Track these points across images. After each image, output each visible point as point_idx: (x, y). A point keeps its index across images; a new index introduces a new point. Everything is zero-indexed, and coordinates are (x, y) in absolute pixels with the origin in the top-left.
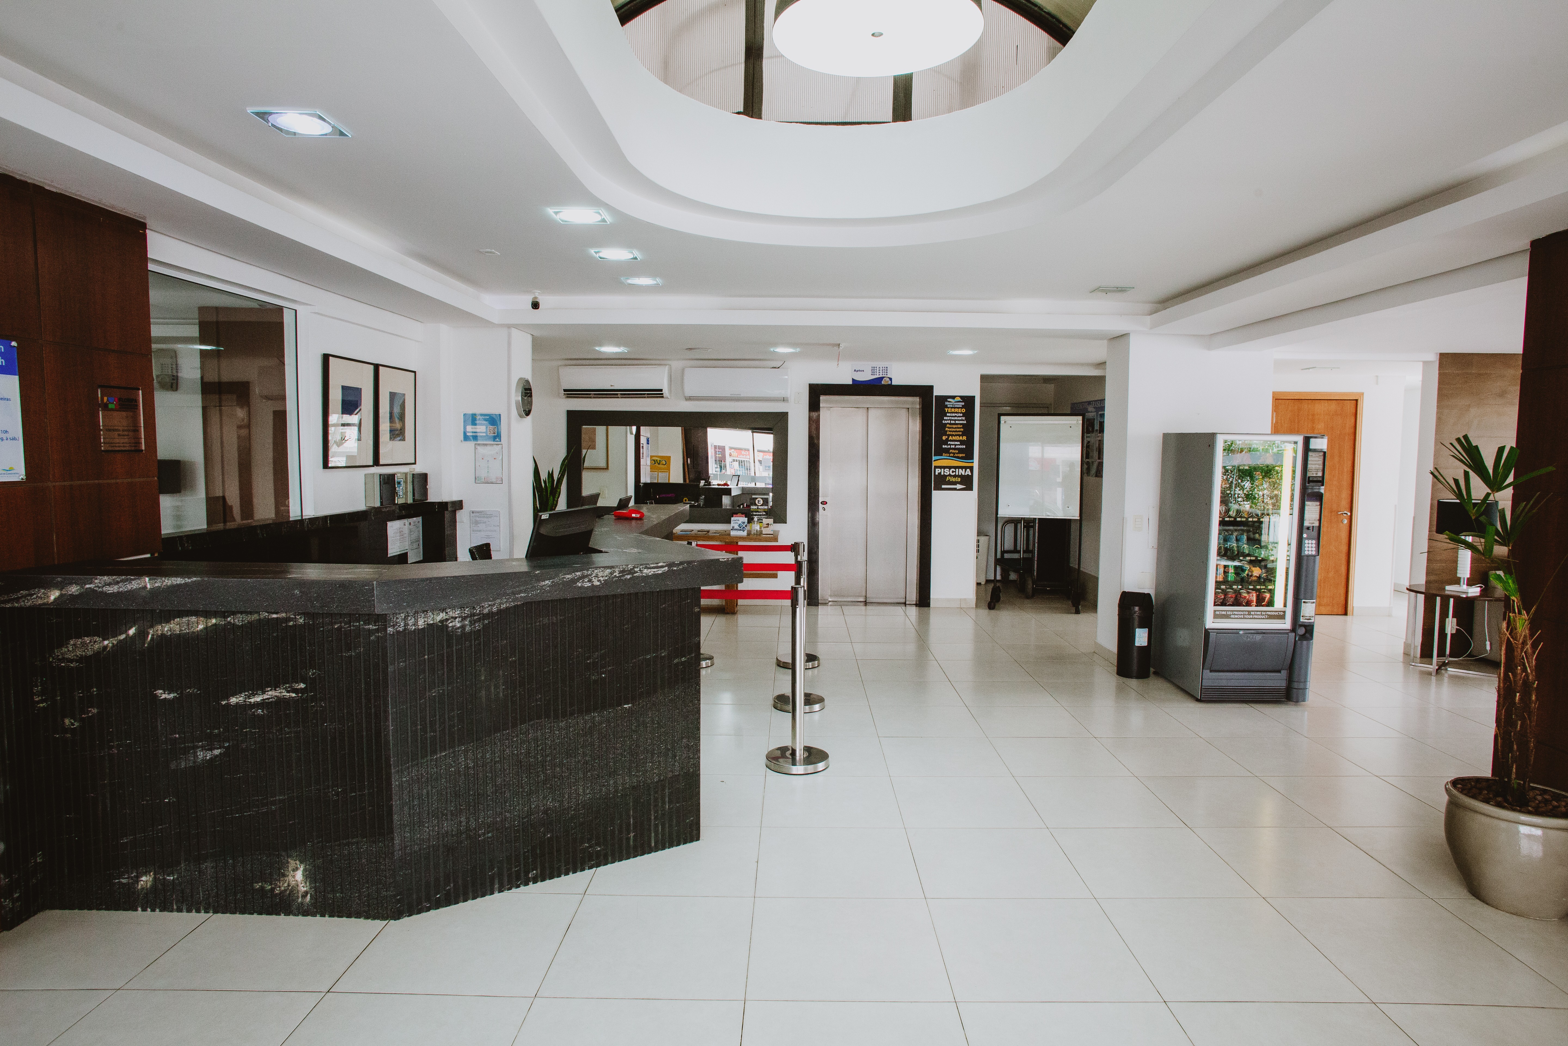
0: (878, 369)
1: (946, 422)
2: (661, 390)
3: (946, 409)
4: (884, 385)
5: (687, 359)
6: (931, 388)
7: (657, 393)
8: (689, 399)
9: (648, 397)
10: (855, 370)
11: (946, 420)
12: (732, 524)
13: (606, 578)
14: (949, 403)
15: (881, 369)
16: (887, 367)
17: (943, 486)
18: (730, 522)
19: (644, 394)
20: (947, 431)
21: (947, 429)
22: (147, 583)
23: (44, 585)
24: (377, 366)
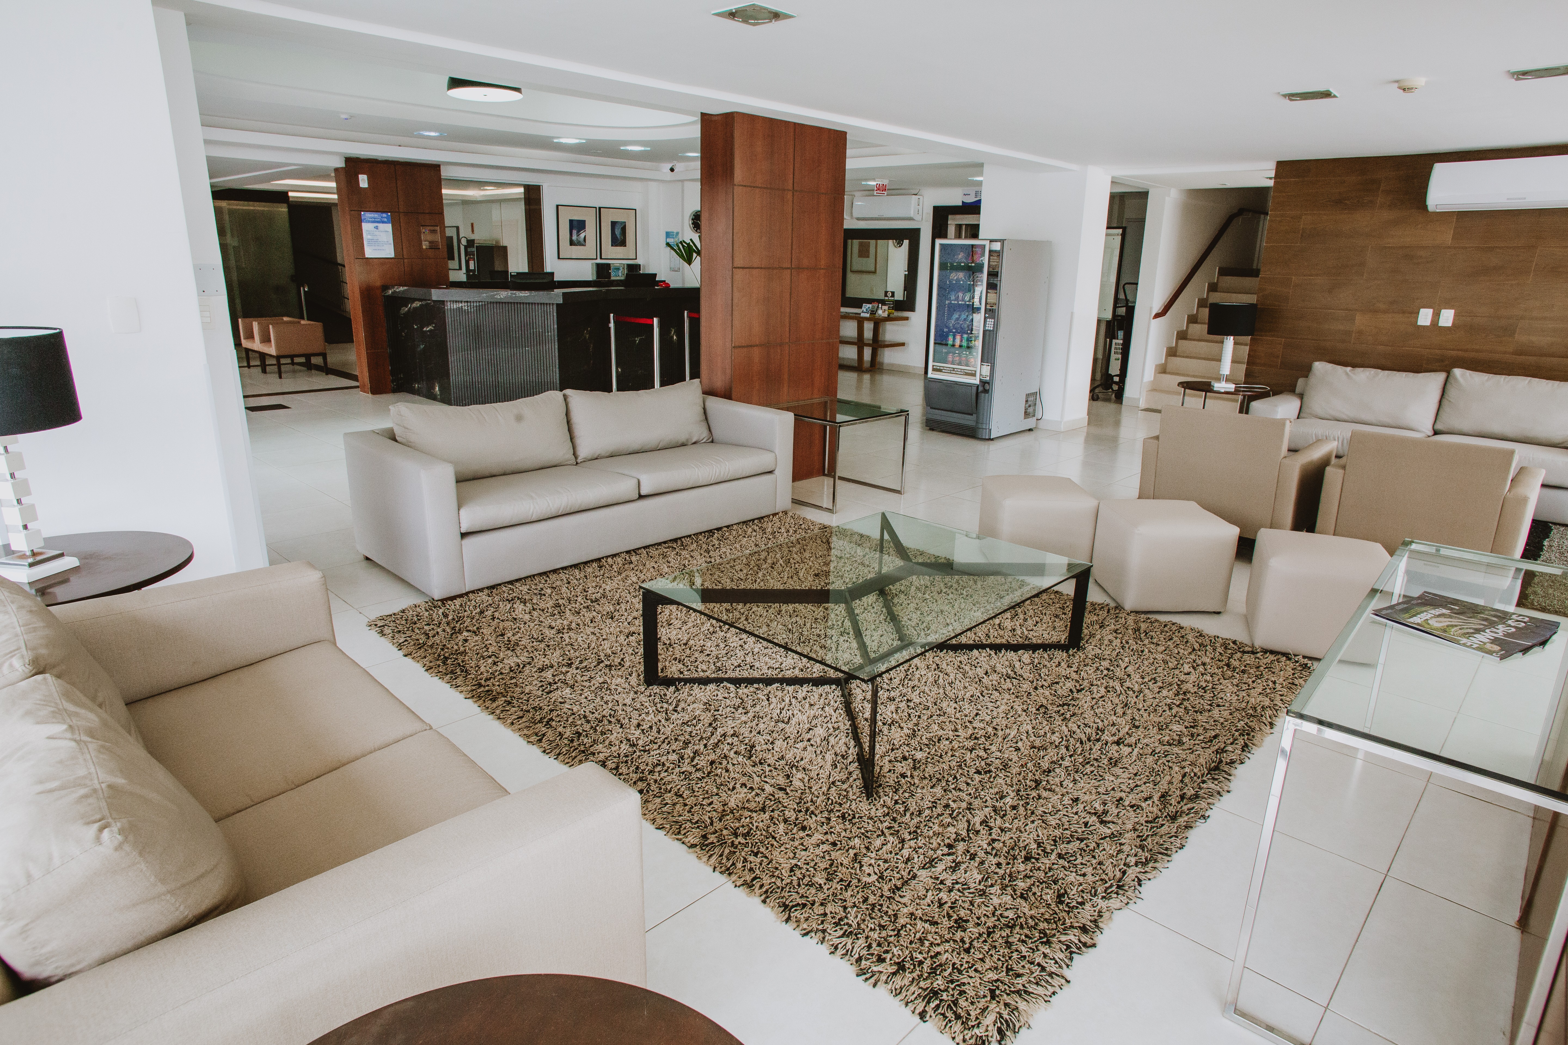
10: (964, 194)
12: (863, 309)
22: (402, 289)
23: (389, 289)
24: (600, 208)
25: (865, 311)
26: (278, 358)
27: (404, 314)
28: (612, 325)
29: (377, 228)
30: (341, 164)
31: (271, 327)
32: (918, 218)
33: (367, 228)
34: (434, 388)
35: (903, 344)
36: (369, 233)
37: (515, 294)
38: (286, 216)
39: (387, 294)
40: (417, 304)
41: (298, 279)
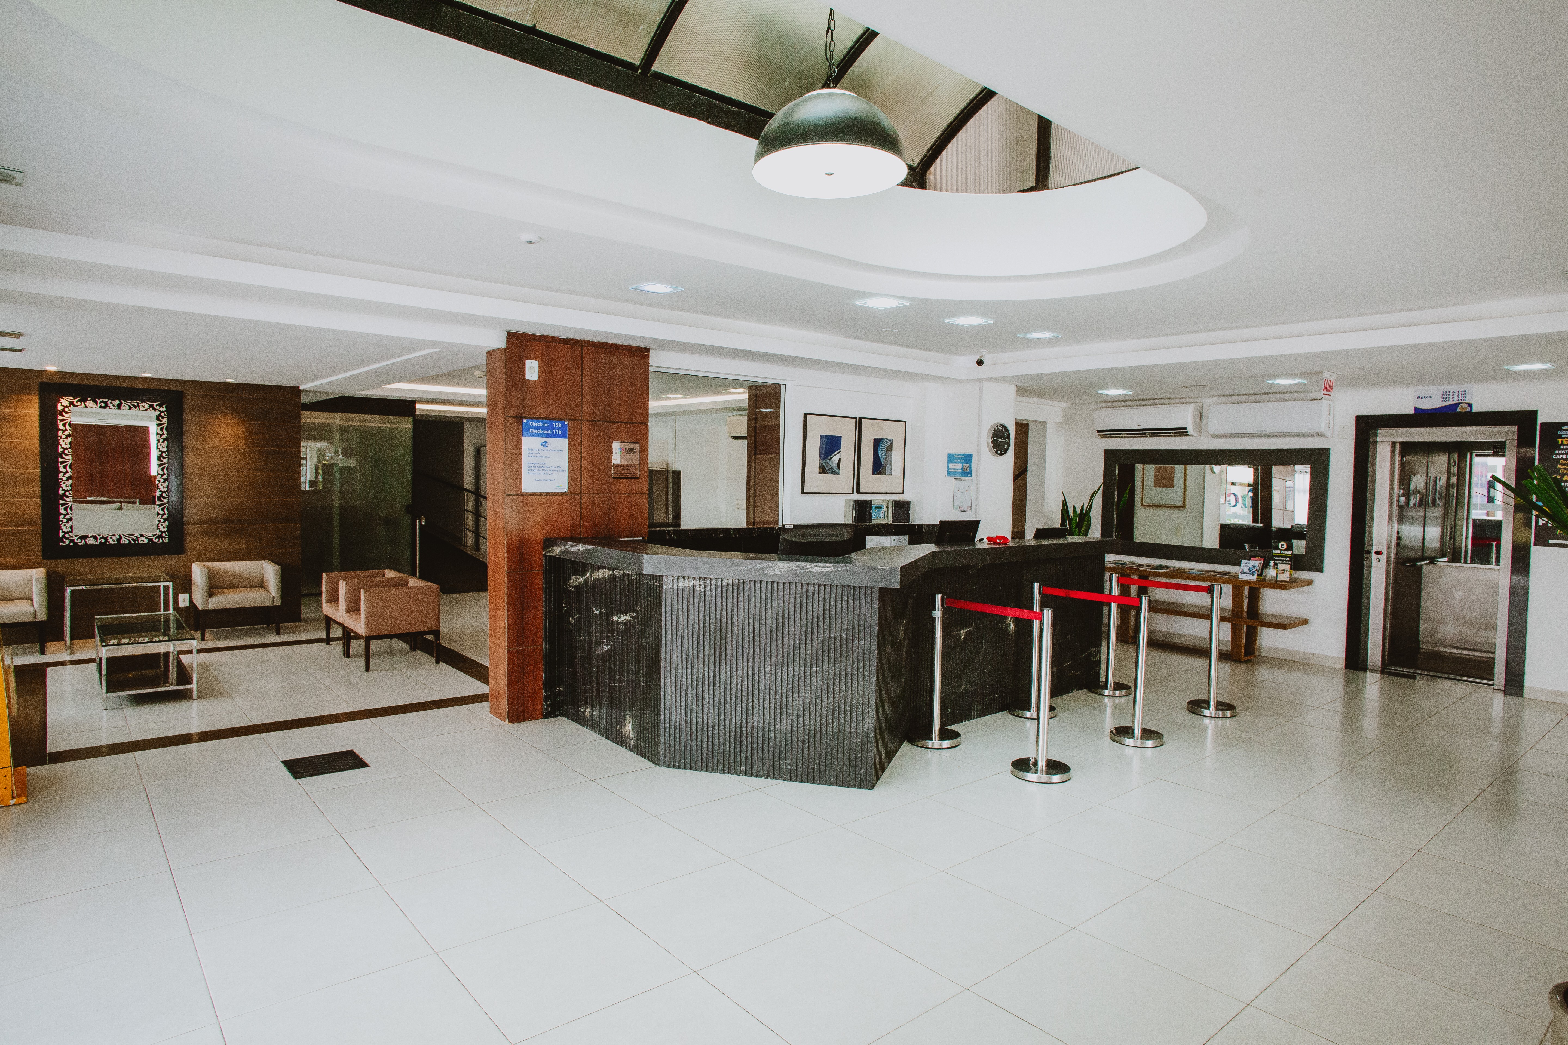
0: (1451, 394)
1: (1558, 457)
2: (1185, 428)
3: (1560, 441)
4: (1460, 413)
5: (1218, 396)
6: (1533, 414)
7: (1181, 432)
8: (1215, 436)
9: (1175, 436)
10: (1419, 397)
11: (1559, 454)
12: (1242, 567)
13: (786, 570)
14: (1564, 432)
15: (1456, 394)
16: (1465, 391)
17: (1551, 541)
18: (1239, 565)
19: (1170, 433)
20: (1560, 469)
21: (1559, 466)
22: (580, 547)
23: (556, 545)
24: (860, 419)
25: (1246, 570)
26: (368, 639)
27: (576, 587)
28: (938, 614)
29: (545, 444)
30: (499, 342)
31: (362, 591)
32: (1328, 433)
33: (530, 444)
34: (623, 724)
35: (1305, 622)
36: (531, 454)
37: (803, 568)
38: (410, 435)
39: (552, 554)
40: (602, 574)
41: (413, 510)
